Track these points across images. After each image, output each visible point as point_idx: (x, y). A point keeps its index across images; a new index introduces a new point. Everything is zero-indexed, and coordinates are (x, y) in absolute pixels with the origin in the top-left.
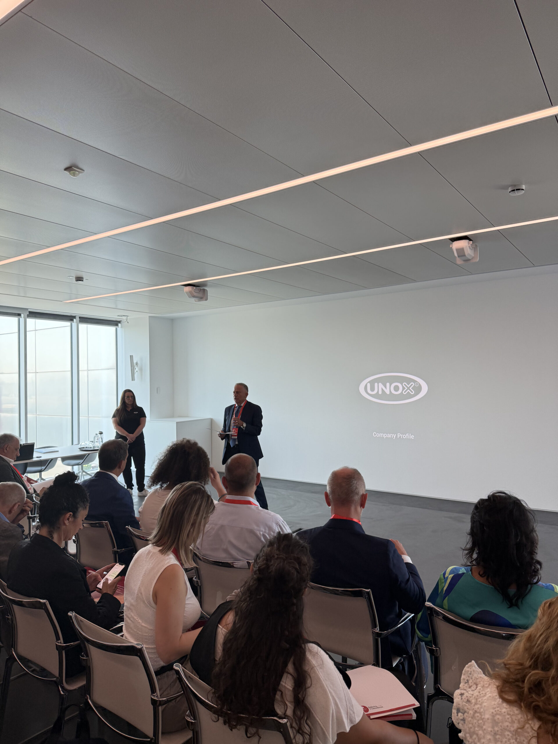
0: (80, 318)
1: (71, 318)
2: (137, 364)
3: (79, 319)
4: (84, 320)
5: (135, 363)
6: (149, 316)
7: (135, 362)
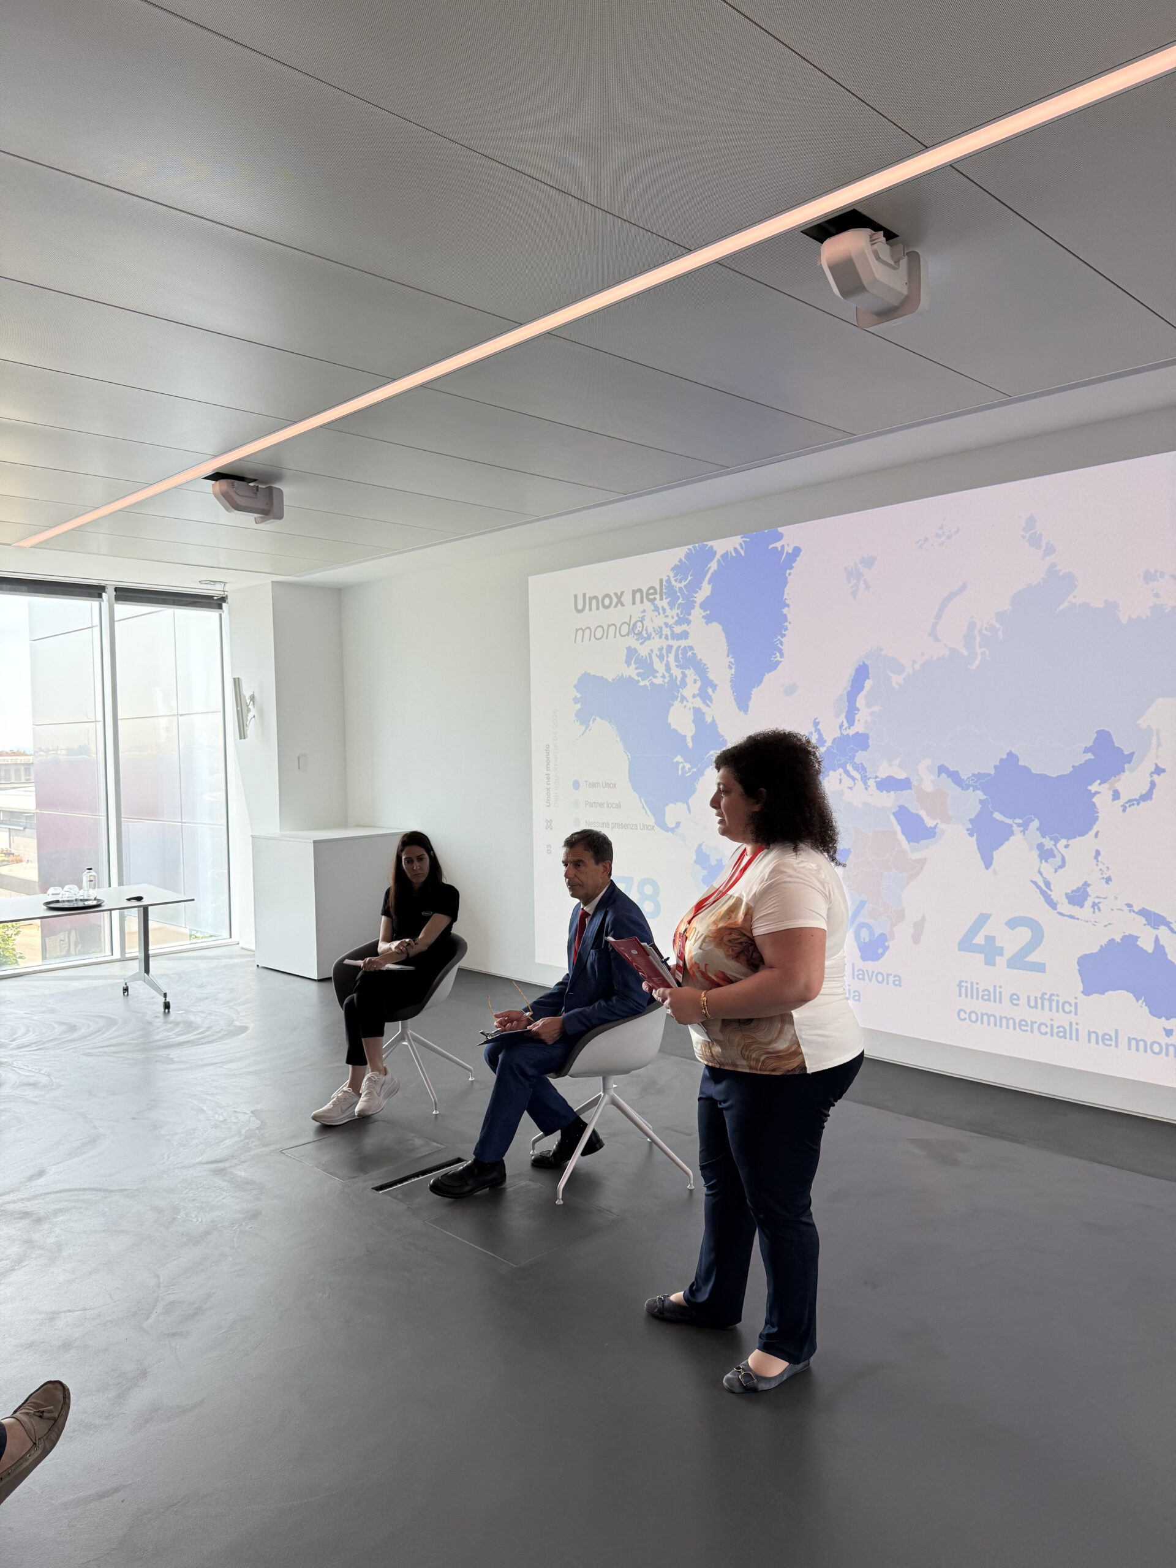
0: (116, 589)
1: (94, 591)
2: (252, 698)
3: (115, 593)
4: (126, 594)
5: (247, 697)
6: (275, 583)
7: (247, 693)
